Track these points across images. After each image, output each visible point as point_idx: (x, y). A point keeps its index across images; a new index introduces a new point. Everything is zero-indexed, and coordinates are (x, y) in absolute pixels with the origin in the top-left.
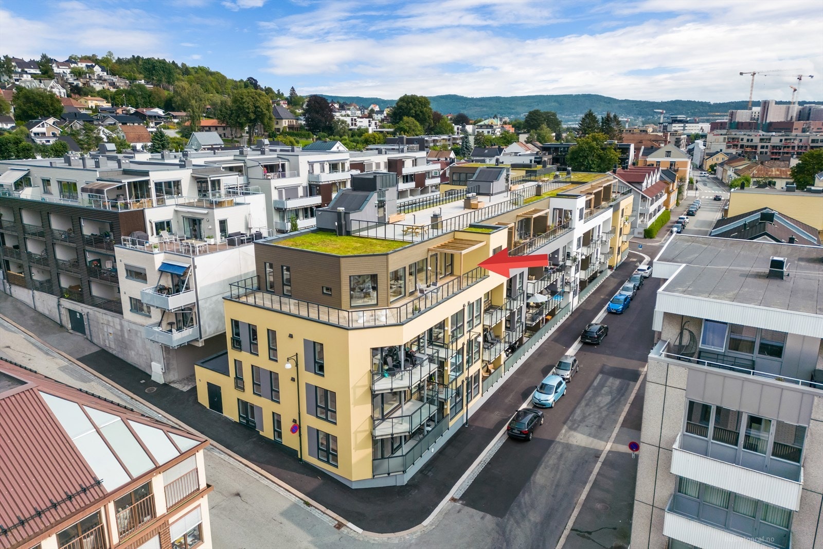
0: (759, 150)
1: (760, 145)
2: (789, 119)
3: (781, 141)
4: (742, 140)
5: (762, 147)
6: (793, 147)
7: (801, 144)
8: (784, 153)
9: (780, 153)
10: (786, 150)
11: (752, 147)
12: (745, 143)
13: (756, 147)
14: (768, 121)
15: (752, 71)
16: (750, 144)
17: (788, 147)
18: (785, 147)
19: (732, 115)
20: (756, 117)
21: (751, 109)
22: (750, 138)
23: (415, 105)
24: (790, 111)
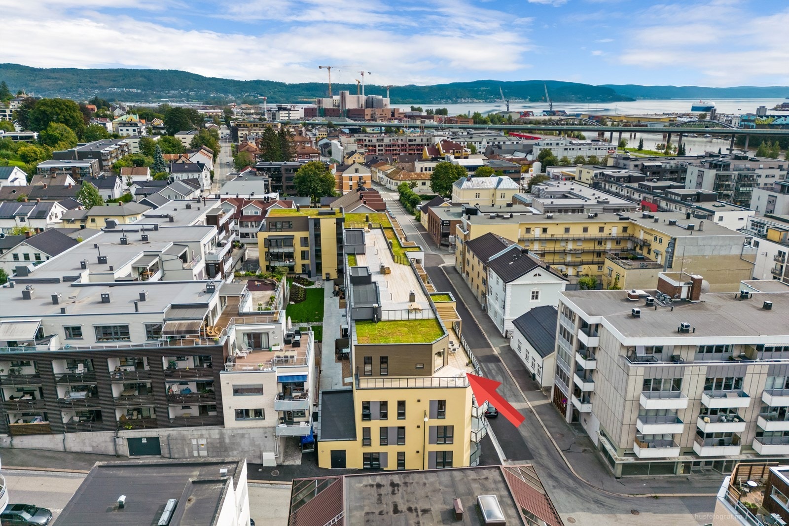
0: (378, 148)
1: (377, 144)
2: (360, 107)
3: (390, 140)
4: (365, 140)
5: (379, 146)
6: (398, 146)
7: (402, 143)
8: (393, 150)
9: (391, 150)
10: (394, 148)
11: (372, 146)
12: (367, 143)
13: (375, 146)
14: (347, 108)
15: (328, 66)
16: (370, 143)
17: (395, 145)
18: (393, 145)
19: (319, 102)
20: (337, 104)
21: (332, 97)
22: (370, 139)
23: (62, 110)
24: (360, 100)
